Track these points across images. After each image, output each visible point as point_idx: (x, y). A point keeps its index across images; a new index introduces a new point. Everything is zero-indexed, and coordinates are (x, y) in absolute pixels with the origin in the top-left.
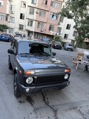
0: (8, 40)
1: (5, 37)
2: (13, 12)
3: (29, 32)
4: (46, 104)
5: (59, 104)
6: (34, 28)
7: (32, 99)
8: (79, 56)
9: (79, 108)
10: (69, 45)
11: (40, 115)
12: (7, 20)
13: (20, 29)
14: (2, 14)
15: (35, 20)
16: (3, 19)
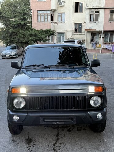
2: (61, 3)
12: (52, 20)
13: (76, 30)
14: (45, 12)
15: (104, 7)
16: (46, 20)
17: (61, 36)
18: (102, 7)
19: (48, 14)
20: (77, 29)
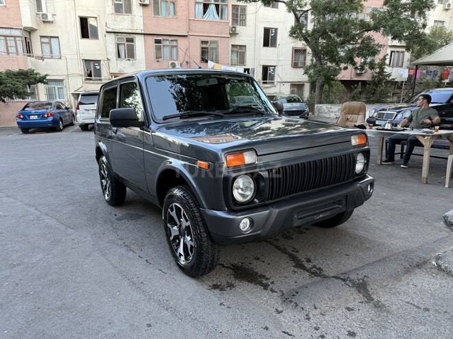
0: (55, 122)
2: (46, 15)
4: (315, 274)
5: (361, 265)
6: (144, 65)
7: (256, 270)
8: (349, 116)
9: (434, 263)
10: (289, 101)
11: (316, 308)
13: (90, 75)
14: (7, 32)
15: (143, 32)
16: (12, 50)
17: (56, 87)
18: (138, 32)
19: (15, 37)
20: (91, 72)
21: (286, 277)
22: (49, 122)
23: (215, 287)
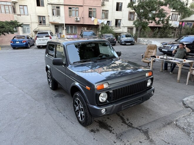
0: (27, 44)
1: (21, 42)
3: (57, 26)
4: (129, 126)
5: (147, 122)
6: (64, 18)
7: (107, 124)
8: (150, 50)
9: (175, 123)
10: (127, 36)
11: (128, 141)
12: (14, 11)
13: (41, 23)
14: (5, 3)
15: (63, 4)
16: (7, 11)
17: (27, 28)
18: (61, 4)
19: (8, 5)
20: (41, 21)
21: (119, 127)
22: (24, 45)
23: (92, 131)
